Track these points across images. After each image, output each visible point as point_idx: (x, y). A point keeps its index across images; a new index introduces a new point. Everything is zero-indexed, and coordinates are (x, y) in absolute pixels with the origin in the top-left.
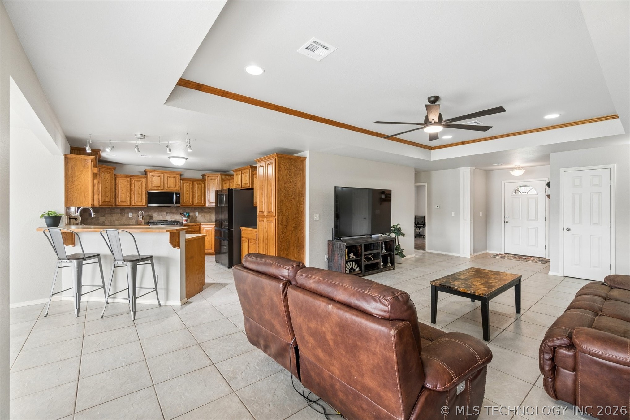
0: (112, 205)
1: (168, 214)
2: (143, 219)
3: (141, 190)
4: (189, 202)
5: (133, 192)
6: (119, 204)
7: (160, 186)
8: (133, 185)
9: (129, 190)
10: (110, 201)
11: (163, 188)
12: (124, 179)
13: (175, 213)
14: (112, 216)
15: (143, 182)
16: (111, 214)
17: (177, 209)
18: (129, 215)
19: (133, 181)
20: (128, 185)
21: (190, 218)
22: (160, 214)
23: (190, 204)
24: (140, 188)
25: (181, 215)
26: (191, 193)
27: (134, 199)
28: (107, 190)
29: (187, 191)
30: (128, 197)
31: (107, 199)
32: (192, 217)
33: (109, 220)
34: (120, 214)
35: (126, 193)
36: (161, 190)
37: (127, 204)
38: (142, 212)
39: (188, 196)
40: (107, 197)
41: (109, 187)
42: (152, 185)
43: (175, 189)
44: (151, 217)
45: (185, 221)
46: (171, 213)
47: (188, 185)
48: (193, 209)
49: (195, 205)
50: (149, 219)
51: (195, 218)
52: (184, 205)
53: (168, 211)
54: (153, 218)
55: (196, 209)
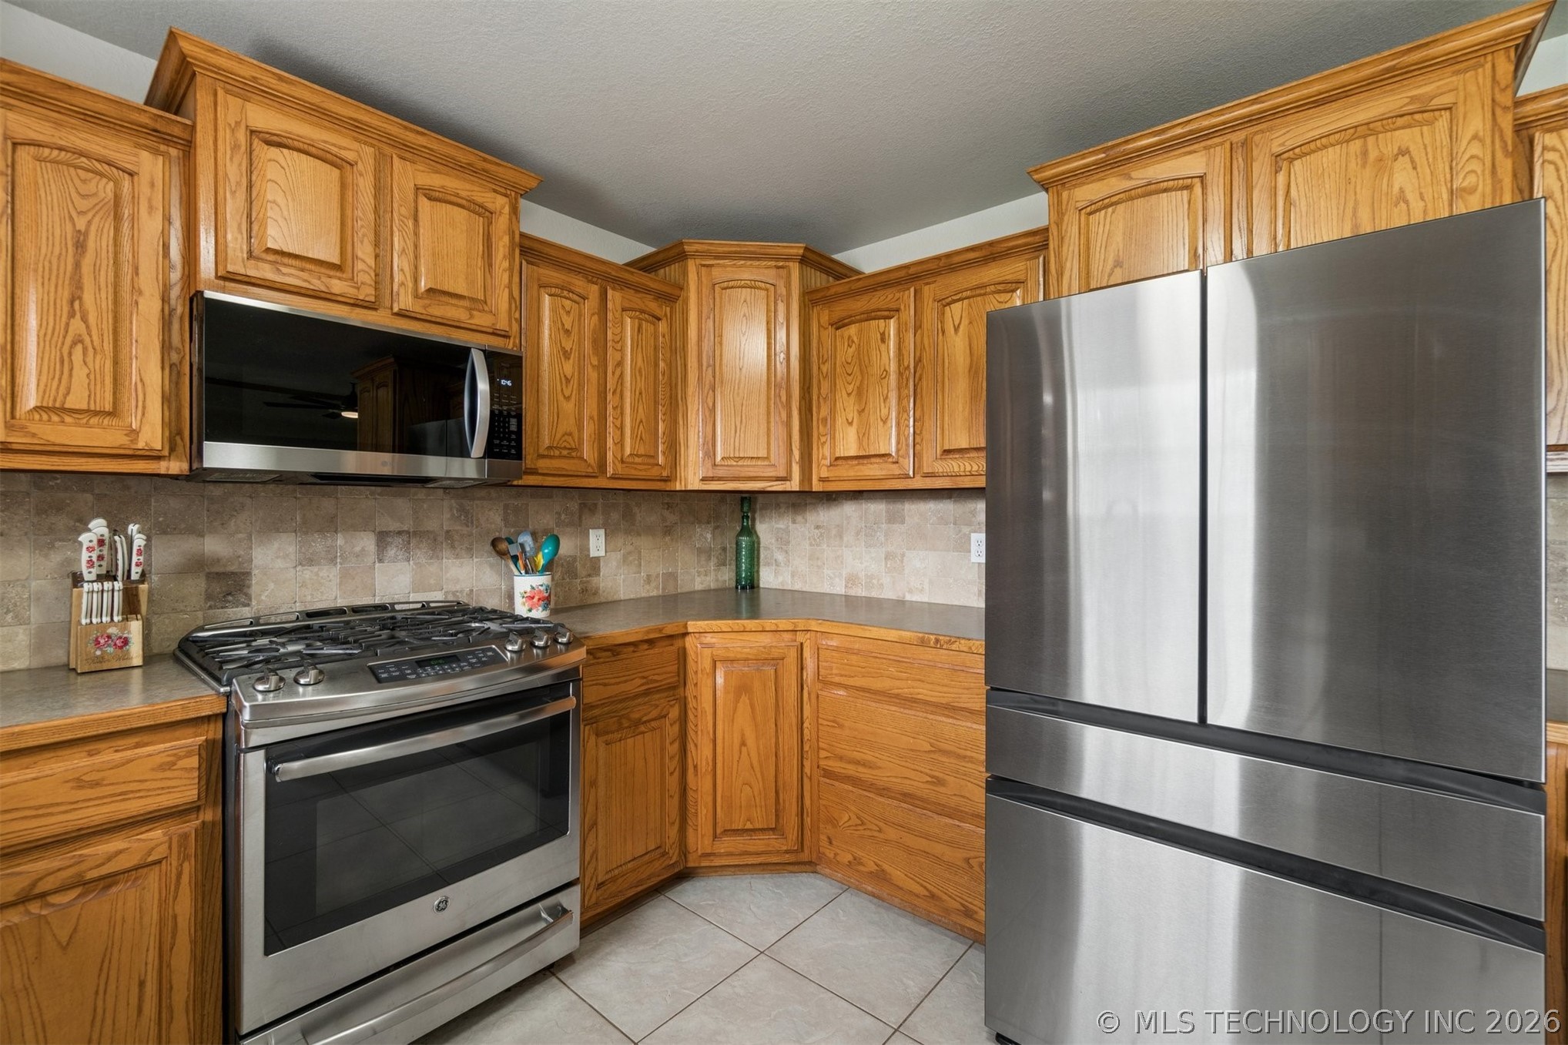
1: (391, 552)
2: (131, 606)
4: (574, 451)
11: (366, 293)
15: (143, 180)
17: (462, 510)
22: (318, 546)
23: (582, 468)
25: (502, 554)
26: (593, 375)
29: (567, 355)
32: (570, 568)
36: (356, 304)
38: (117, 527)
39: (568, 398)
42: (250, 235)
43: (484, 320)
44: (230, 583)
45: (535, 600)
46: (413, 542)
47: (568, 309)
48: (574, 506)
49: (613, 478)
50: (209, 597)
51: (584, 573)
52: (547, 468)
53: (394, 526)
54: (254, 590)
55: (590, 510)
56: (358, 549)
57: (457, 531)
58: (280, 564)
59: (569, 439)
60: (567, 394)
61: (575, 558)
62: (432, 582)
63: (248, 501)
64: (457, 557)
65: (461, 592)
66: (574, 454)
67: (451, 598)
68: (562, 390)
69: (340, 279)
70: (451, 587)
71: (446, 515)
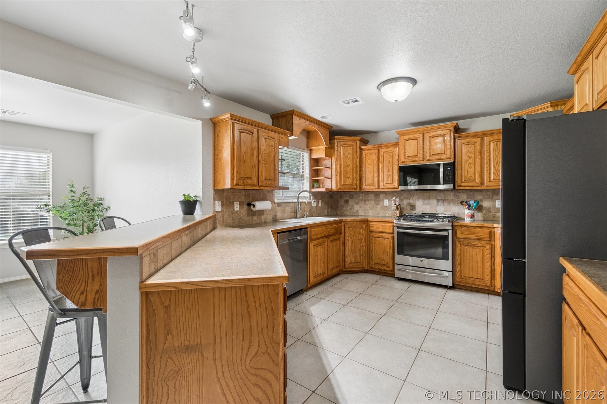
0: (356, 189)
1: (440, 203)
2: (397, 209)
3: (392, 166)
4: (474, 180)
5: (382, 169)
6: (366, 187)
7: (417, 156)
8: (381, 159)
9: (376, 167)
10: (353, 183)
11: (422, 158)
12: (371, 151)
13: (452, 200)
14: (366, 204)
15: (395, 152)
16: (365, 201)
17: (456, 195)
18: (384, 203)
19: (382, 153)
20: (376, 159)
21: (484, 211)
22: (426, 201)
23: (475, 184)
24: (391, 162)
25: (463, 205)
26: (478, 161)
27: (382, 179)
28: (348, 169)
29: (470, 158)
30: (376, 177)
31: (349, 181)
32: (489, 210)
33: (363, 208)
34: (374, 202)
35: (373, 171)
36: (420, 161)
37: (375, 187)
39: (470, 168)
40: (349, 178)
41: (351, 165)
42: (405, 155)
43: (443, 157)
44: (413, 207)
45: (468, 216)
46: (444, 202)
47: (470, 147)
48: (490, 193)
49: (487, 186)
50: (410, 209)
51: (494, 212)
52: (464, 185)
53: (440, 198)
54: (417, 209)
55: (496, 194)
56: (433, 203)
57: (454, 200)
58: (420, 205)
59: (471, 178)
60: (470, 167)
61: (490, 208)
62: (449, 210)
63: (415, 194)
64: (455, 205)
65: (456, 213)
66: (473, 181)
67: (453, 214)
68: (469, 166)
69: (417, 157)
70: (453, 212)
71: (452, 196)
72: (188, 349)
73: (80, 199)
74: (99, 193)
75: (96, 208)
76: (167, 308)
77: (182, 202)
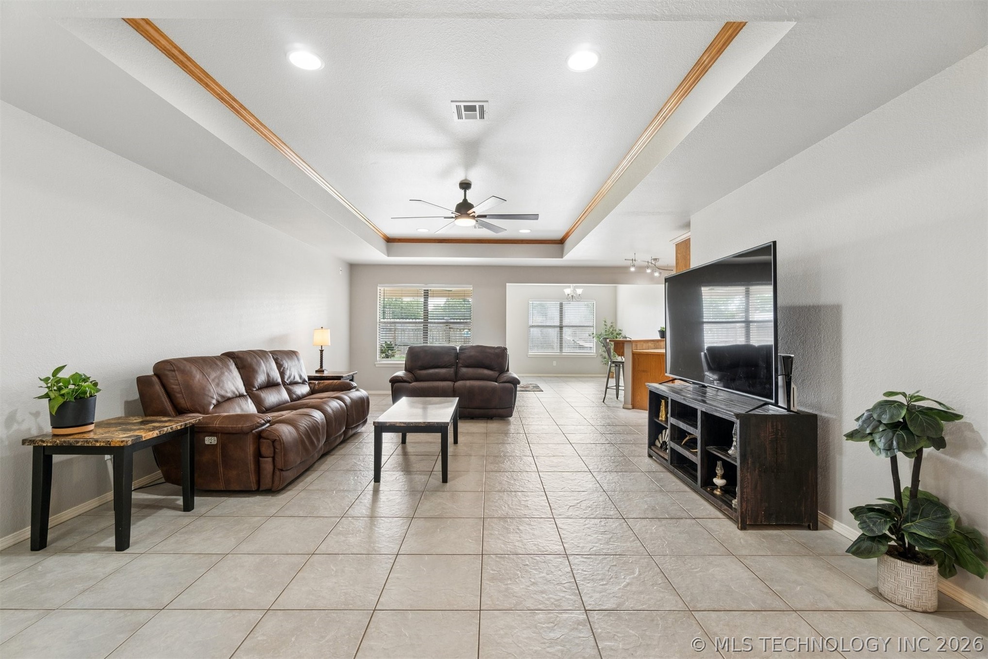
72: (644, 371)
73: (609, 330)
74: (619, 326)
75: (618, 336)
76: (638, 359)
77: (660, 331)
